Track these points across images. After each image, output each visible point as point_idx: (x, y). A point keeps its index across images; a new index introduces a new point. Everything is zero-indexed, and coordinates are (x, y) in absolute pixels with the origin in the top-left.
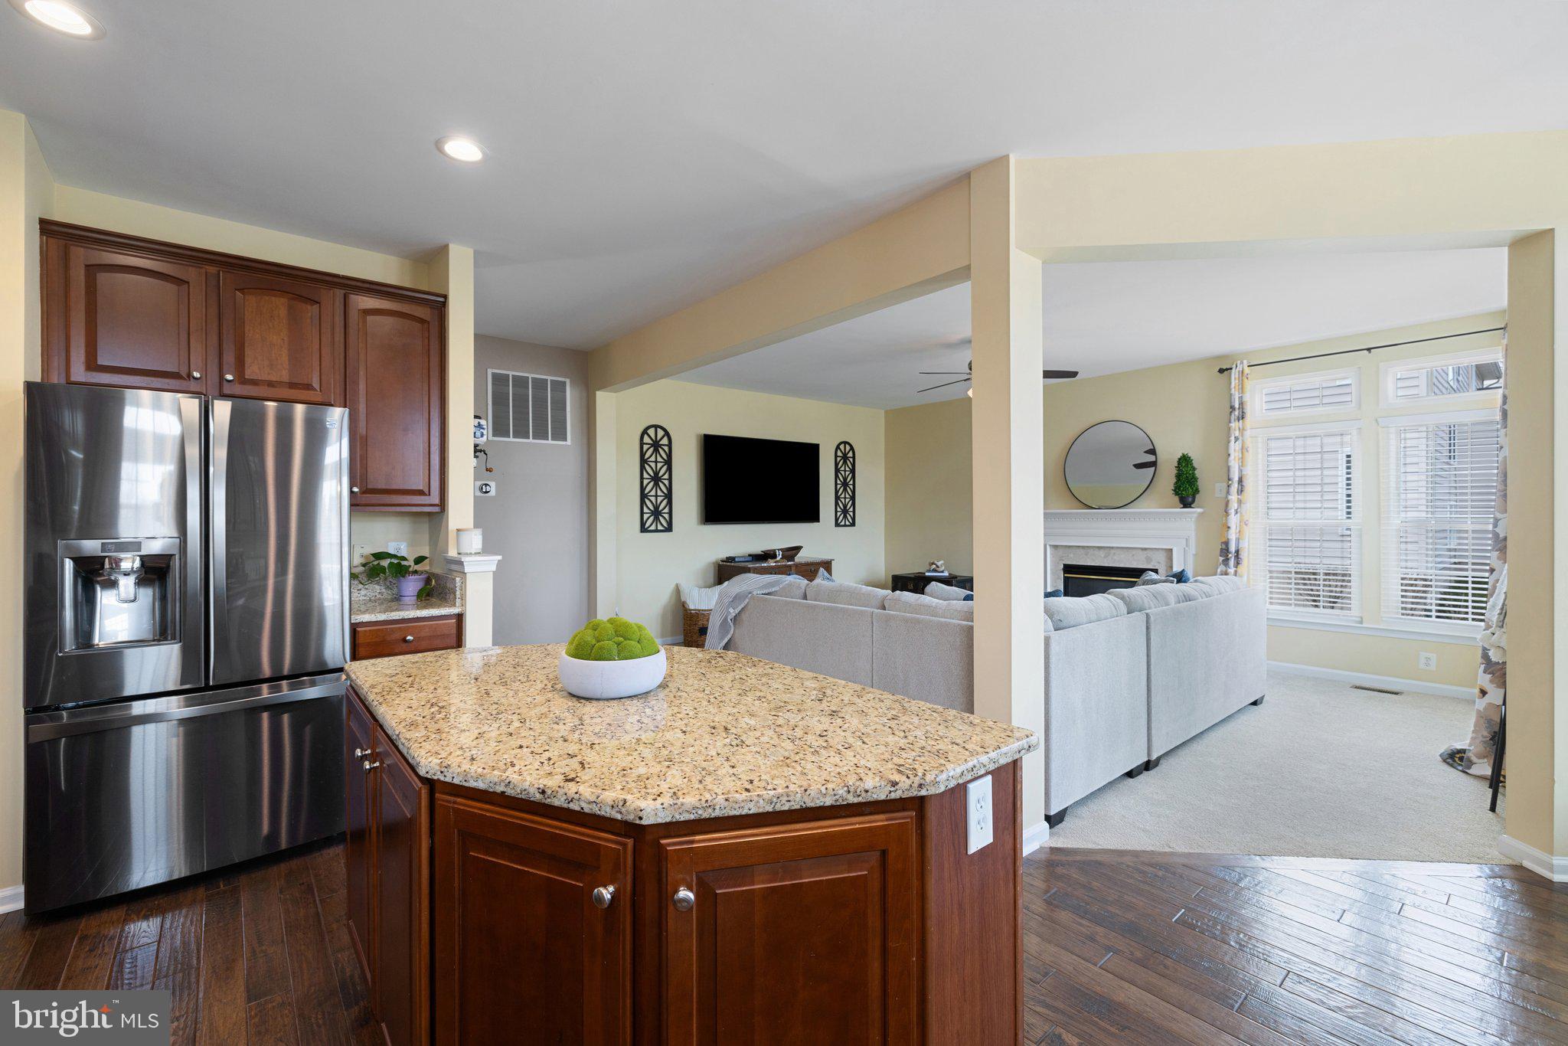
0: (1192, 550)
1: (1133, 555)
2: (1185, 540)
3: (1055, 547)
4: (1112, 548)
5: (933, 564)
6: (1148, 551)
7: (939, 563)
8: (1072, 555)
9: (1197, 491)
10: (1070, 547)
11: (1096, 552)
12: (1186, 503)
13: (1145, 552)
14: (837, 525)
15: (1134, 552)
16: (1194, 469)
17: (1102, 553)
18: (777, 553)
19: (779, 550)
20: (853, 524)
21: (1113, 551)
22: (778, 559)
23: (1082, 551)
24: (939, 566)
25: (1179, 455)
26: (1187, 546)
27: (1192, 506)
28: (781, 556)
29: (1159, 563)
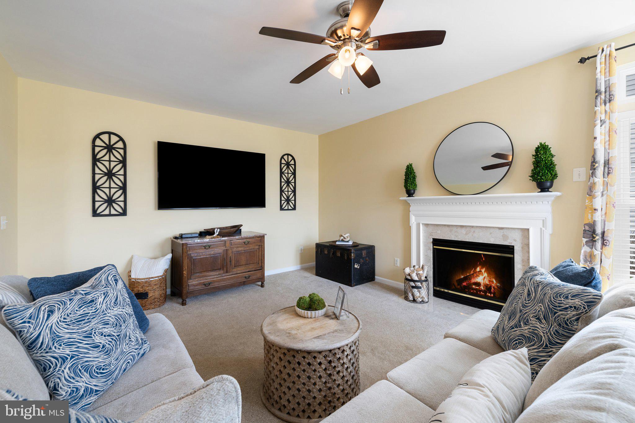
0: (549, 231)
1: (491, 233)
2: (541, 221)
3: (427, 225)
4: (473, 227)
5: (342, 236)
6: (505, 231)
7: (345, 236)
8: (439, 232)
9: (555, 176)
10: (437, 225)
11: (459, 230)
12: (543, 187)
13: (502, 231)
14: (282, 209)
15: (492, 230)
16: (553, 156)
17: (463, 231)
18: (215, 231)
19: (217, 228)
20: (294, 209)
21: (473, 230)
22: (214, 235)
23: (447, 228)
24: (346, 238)
25: (537, 144)
26: (543, 227)
27: (550, 190)
28: (217, 233)
29: (515, 240)
